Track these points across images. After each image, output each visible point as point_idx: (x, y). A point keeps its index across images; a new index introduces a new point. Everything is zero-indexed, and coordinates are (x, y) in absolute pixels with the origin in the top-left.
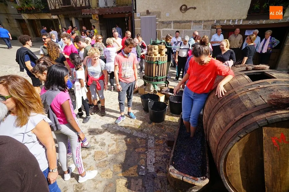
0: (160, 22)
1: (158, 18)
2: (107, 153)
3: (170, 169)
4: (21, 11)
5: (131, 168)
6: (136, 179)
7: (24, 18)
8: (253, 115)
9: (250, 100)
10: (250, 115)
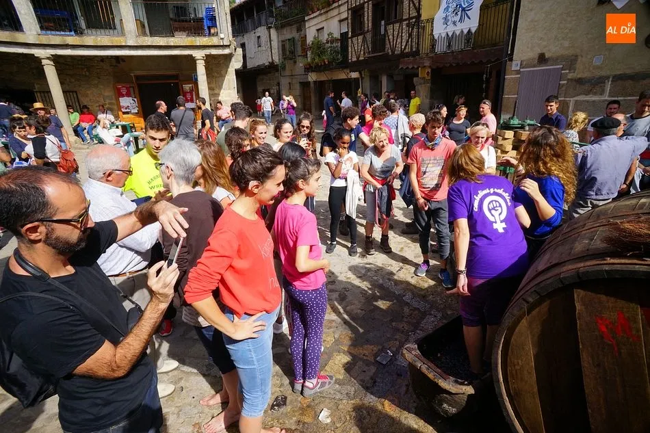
1: (568, 71)
4: (309, 68)
6: (368, 363)
7: (310, 79)
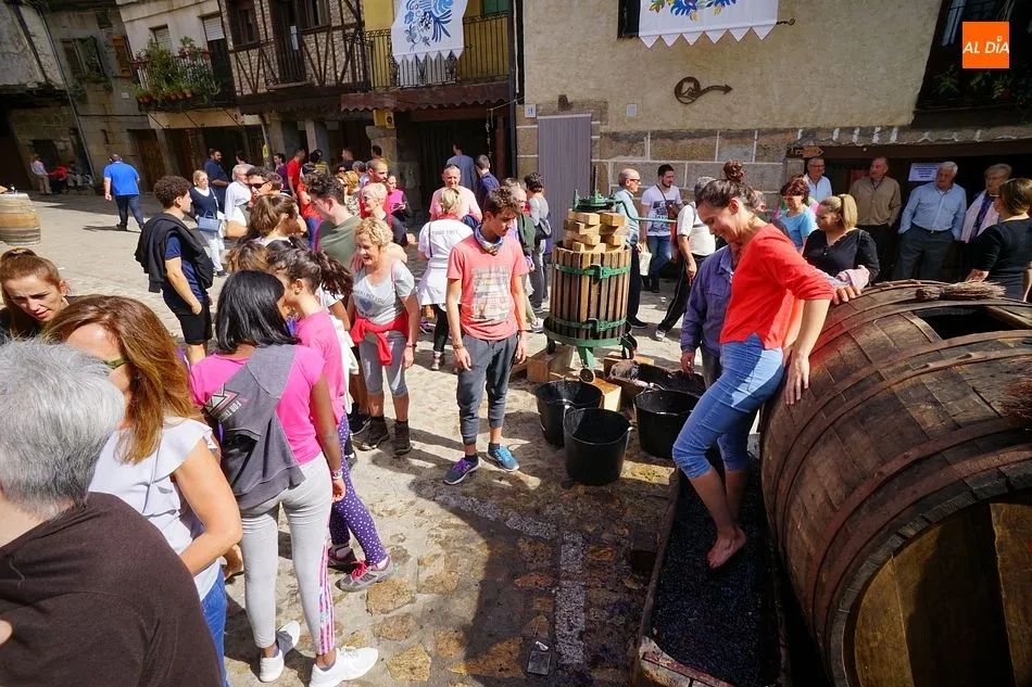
0: (605, 134)
1: (598, 122)
2: (414, 588)
3: (642, 650)
5: (499, 645)
8: (949, 456)
9: (936, 403)
10: (936, 458)
